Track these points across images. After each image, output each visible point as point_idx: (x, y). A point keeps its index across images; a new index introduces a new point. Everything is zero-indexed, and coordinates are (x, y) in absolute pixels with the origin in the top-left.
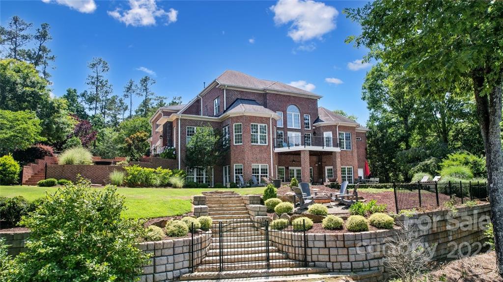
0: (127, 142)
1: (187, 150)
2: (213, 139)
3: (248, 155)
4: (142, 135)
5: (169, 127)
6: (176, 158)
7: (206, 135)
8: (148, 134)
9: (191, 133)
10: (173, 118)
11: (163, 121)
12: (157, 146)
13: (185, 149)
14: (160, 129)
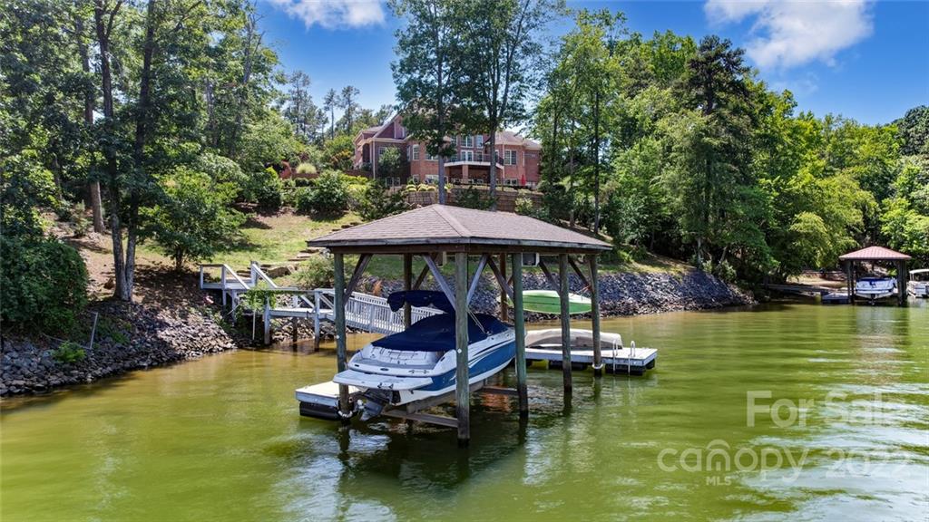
0: (333, 160)
1: (379, 164)
2: (397, 157)
3: (423, 168)
4: (346, 154)
5: (366, 147)
6: (371, 170)
7: (392, 154)
8: (352, 153)
9: (382, 152)
10: (369, 140)
11: (362, 143)
12: (359, 163)
13: (378, 164)
14: (361, 149)
